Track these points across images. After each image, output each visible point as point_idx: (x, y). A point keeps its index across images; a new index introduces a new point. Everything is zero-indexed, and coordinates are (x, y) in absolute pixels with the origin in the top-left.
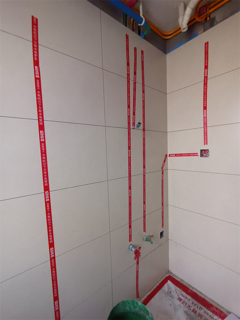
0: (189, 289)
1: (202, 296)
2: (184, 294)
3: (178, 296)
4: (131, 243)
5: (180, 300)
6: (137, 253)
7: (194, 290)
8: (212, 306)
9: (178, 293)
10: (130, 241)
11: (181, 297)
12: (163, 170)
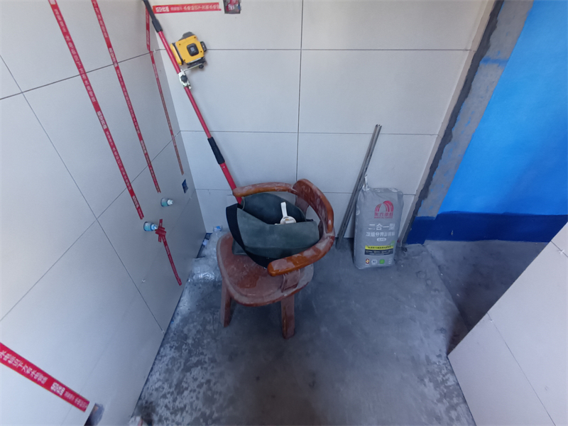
4: (145, 219)
6: (161, 231)
10: (141, 218)
12: (151, 52)
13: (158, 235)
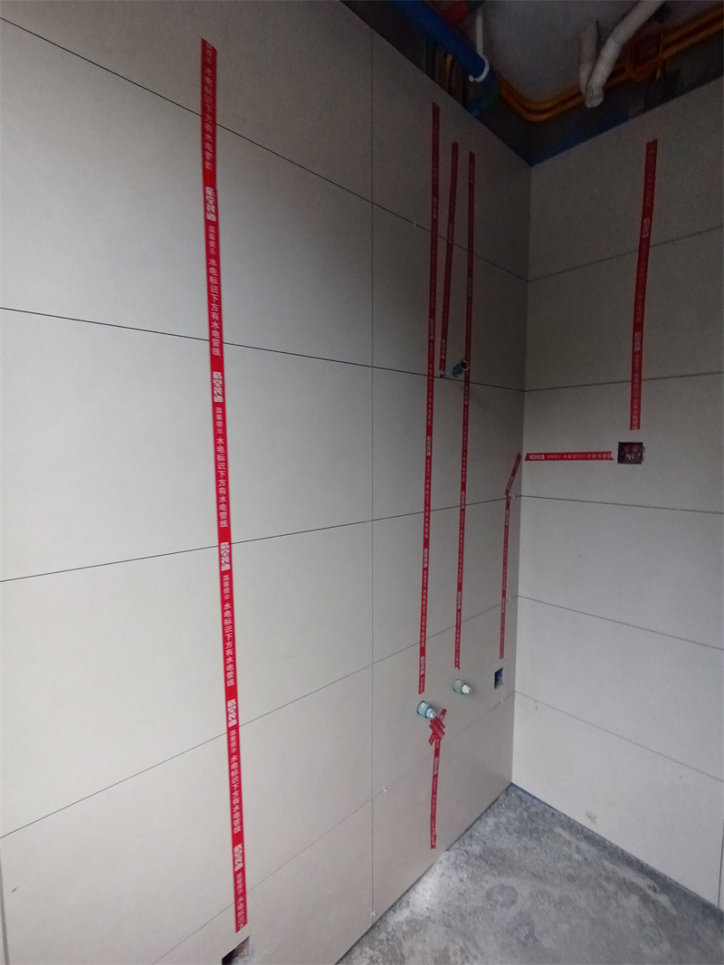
4: (423, 696)
6: (437, 725)
10: (420, 693)
12: (508, 498)
13: (431, 731)
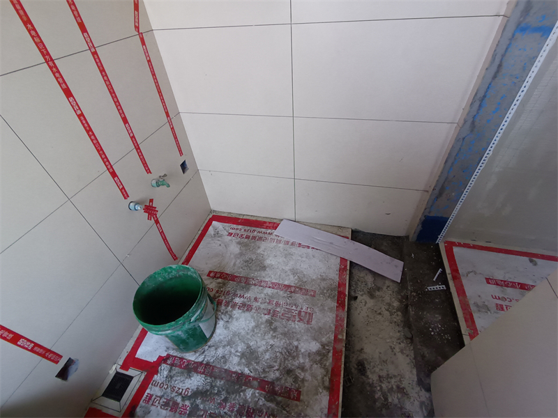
0: (239, 219)
1: (254, 219)
2: (235, 226)
3: (227, 232)
4: (129, 200)
5: (230, 234)
6: (150, 210)
7: (245, 217)
8: (265, 222)
9: (227, 229)
10: (125, 198)
11: (231, 231)
12: (141, 34)
13: (147, 214)
